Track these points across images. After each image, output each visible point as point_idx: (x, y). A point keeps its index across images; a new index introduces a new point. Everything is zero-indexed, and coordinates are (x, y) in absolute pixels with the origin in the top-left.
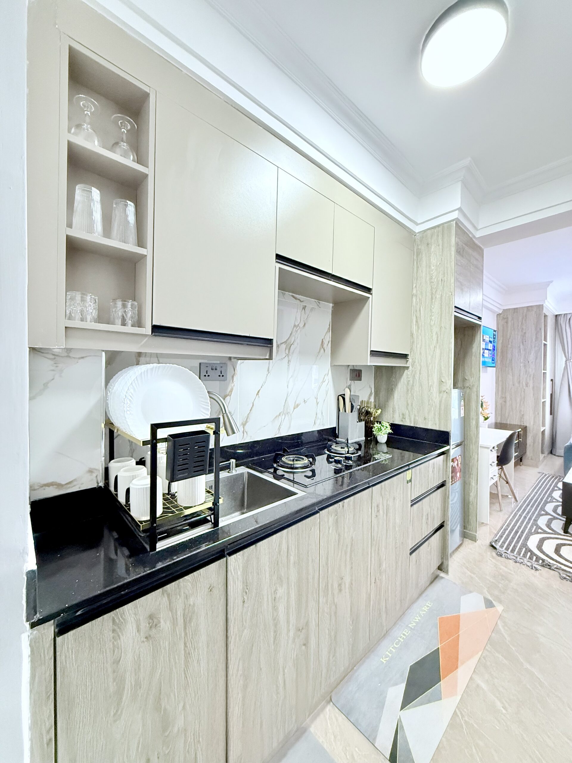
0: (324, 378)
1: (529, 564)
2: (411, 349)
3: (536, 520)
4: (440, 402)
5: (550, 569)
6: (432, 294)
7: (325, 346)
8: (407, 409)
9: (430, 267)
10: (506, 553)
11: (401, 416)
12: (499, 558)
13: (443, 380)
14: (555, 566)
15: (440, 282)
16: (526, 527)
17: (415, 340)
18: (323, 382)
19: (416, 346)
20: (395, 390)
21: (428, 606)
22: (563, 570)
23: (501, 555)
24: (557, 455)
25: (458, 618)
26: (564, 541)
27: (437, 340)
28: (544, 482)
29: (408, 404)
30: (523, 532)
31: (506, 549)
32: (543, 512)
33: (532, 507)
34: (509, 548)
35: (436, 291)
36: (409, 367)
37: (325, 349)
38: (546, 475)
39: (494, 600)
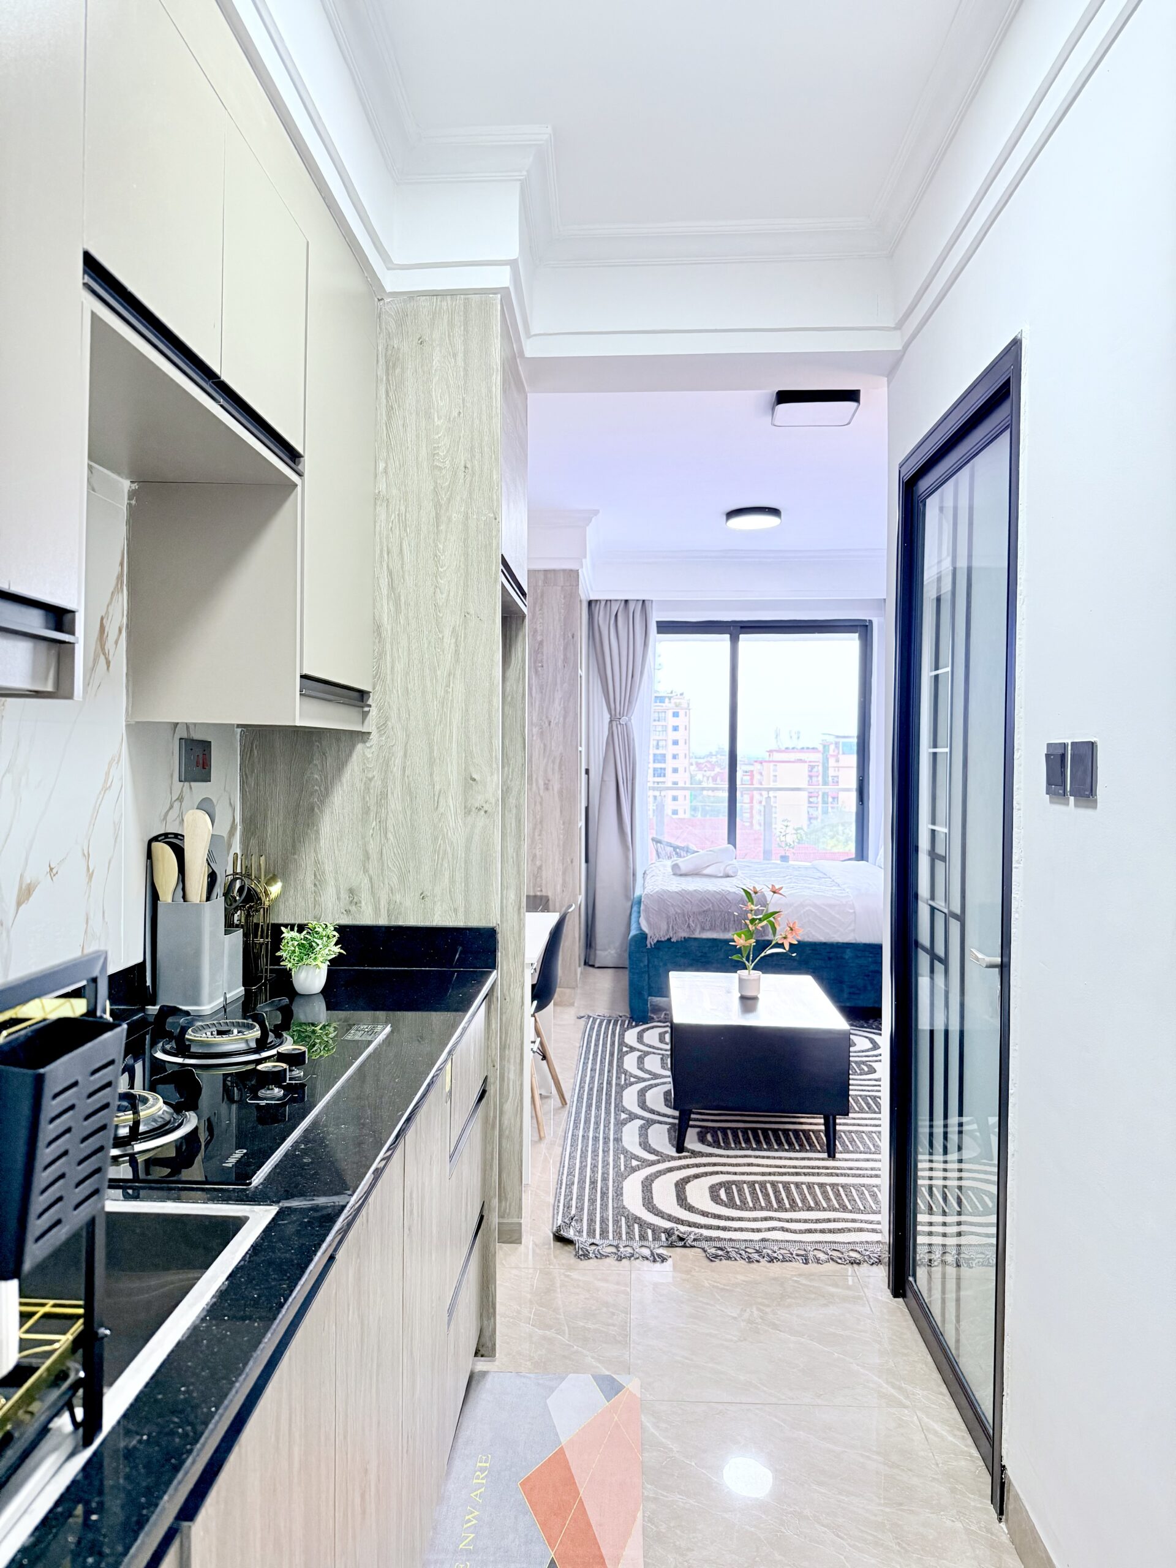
0: (108, 774)
1: (646, 1252)
2: (377, 676)
3: (618, 1140)
4: (469, 840)
5: (684, 1246)
6: (437, 505)
7: (110, 644)
8: (366, 871)
9: (429, 417)
10: (593, 1244)
11: (344, 895)
12: (585, 1263)
13: (475, 776)
14: (692, 1237)
15: (461, 474)
16: (606, 1164)
17: (388, 646)
18: (106, 789)
19: (392, 668)
20: (322, 811)
21: (482, 1470)
22: (709, 1239)
23: (586, 1256)
24: (596, 966)
25: (559, 1460)
26: (683, 1171)
27: (457, 652)
28: (597, 1040)
29: (367, 856)
30: (605, 1179)
31: (588, 1235)
32: (623, 1116)
33: (598, 1108)
34: (594, 1231)
35: (449, 500)
36: (369, 733)
37: (110, 658)
38: (595, 1020)
39: (615, 1373)
